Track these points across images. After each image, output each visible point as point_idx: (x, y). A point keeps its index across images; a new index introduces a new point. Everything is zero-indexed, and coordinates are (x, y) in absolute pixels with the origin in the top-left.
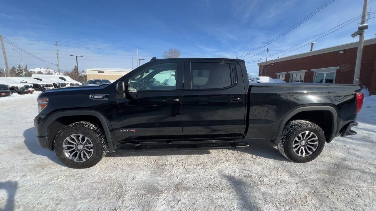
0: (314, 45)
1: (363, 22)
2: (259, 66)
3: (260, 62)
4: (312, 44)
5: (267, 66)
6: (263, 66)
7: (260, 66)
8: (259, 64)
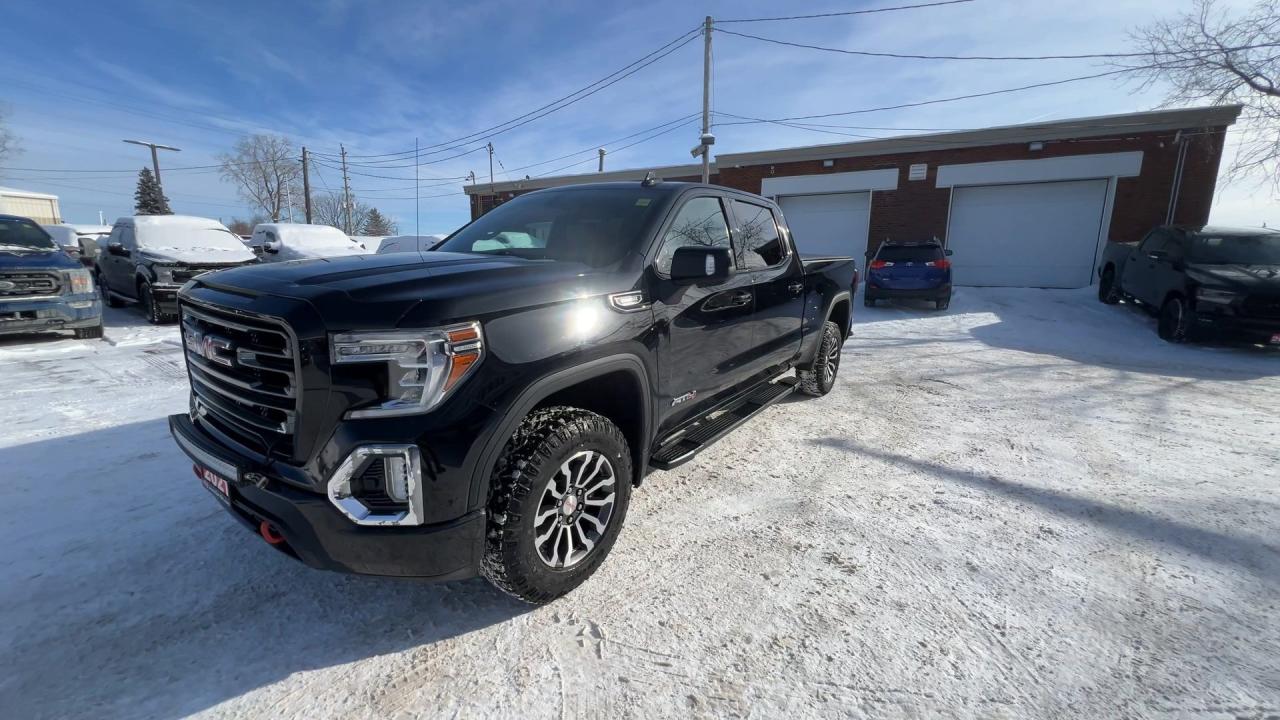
0: (605, 158)
1: (705, 130)
2: (468, 197)
3: (470, 183)
4: (602, 153)
5: (495, 197)
6: (483, 197)
7: (474, 198)
8: (467, 190)
